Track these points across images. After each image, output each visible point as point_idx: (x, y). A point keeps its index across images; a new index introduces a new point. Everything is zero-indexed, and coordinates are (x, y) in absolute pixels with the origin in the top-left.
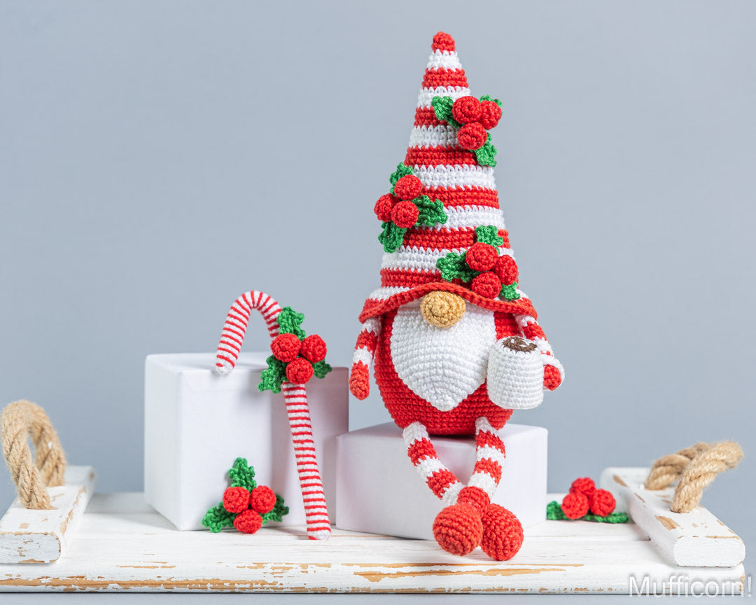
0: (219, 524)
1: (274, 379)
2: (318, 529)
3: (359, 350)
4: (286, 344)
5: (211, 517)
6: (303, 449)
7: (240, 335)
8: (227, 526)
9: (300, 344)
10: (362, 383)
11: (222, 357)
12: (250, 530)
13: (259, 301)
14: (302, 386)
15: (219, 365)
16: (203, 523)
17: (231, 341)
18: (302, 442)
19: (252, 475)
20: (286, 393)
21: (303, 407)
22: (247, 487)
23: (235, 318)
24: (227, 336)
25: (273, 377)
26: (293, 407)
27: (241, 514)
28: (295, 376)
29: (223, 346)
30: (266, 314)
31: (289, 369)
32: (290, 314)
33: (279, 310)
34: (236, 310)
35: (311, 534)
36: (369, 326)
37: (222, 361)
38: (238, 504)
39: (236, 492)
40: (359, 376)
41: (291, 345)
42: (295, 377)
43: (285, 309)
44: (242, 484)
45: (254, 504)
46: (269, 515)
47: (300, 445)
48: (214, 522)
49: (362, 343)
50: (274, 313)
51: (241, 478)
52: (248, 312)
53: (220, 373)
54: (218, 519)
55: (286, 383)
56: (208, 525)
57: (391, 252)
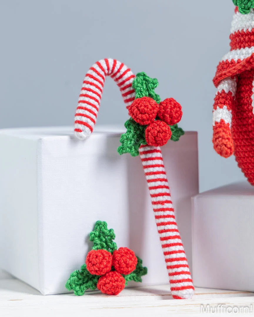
0: (82, 287)
1: (133, 142)
2: (183, 288)
3: (219, 110)
4: (145, 106)
5: (74, 281)
6: (163, 210)
7: (97, 101)
8: (91, 289)
9: (158, 106)
10: (227, 141)
11: (81, 122)
12: (114, 291)
13: (113, 68)
14: (158, 148)
15: (78, 130)
16: (67, 287)
17: (89, 107)
18: (162, 203)
19: (112, 237)
20: (143, 156)
21: (160, 169)
22: (108, 249)
23: (91, 84)
24: (84, 102)
25: (131, 141)
26: (151, 170)
27: (104, 276)
28: (155, 137)
29: (81, 111)
30: (120, 81)
31: (149, 131)
32: (144, 79)
33: (133, 76)
34: (92, 77)
35: (175, 293)
36: (226, 86)
37: (81, 127)
38: (102, 266)
39: (99, 254)
40: (224, 134)
41: (150, 107)
42: (155, 140)
43: (139, 75)
44: (103, 247)
45: (118, 265)
46: (129, 276)
47: (160, 206)
48: (77, 285)
49: (221, 103)
50: (128, 79)
51: (101, 240)
52: (103, 78)
53: (79, 138)
54: (81, 282)
55: (143, 146)
56: (72, 288)
57: (246, 13)
